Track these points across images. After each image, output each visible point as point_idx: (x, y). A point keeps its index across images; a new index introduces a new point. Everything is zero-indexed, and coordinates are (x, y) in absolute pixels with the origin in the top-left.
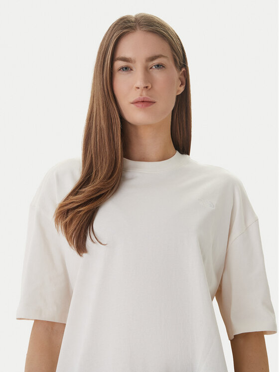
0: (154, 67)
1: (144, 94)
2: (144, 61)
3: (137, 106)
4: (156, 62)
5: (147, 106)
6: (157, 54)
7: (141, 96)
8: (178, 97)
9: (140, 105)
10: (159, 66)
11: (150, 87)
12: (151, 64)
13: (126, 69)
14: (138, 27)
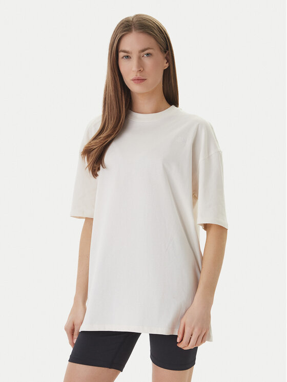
0: (145, 56)
1: (139, 75)
2: (138, 53)
3: (135, 83)
4: (146, 52)
5: (141, 82)
6: (146, 47)
7: (136, 76)
8: (165, 70)
9: (136, 81)
10: (148, 54)
11: (142, 70)
12: (142, 54)
13: (127, 57)
14: (133, 29)
